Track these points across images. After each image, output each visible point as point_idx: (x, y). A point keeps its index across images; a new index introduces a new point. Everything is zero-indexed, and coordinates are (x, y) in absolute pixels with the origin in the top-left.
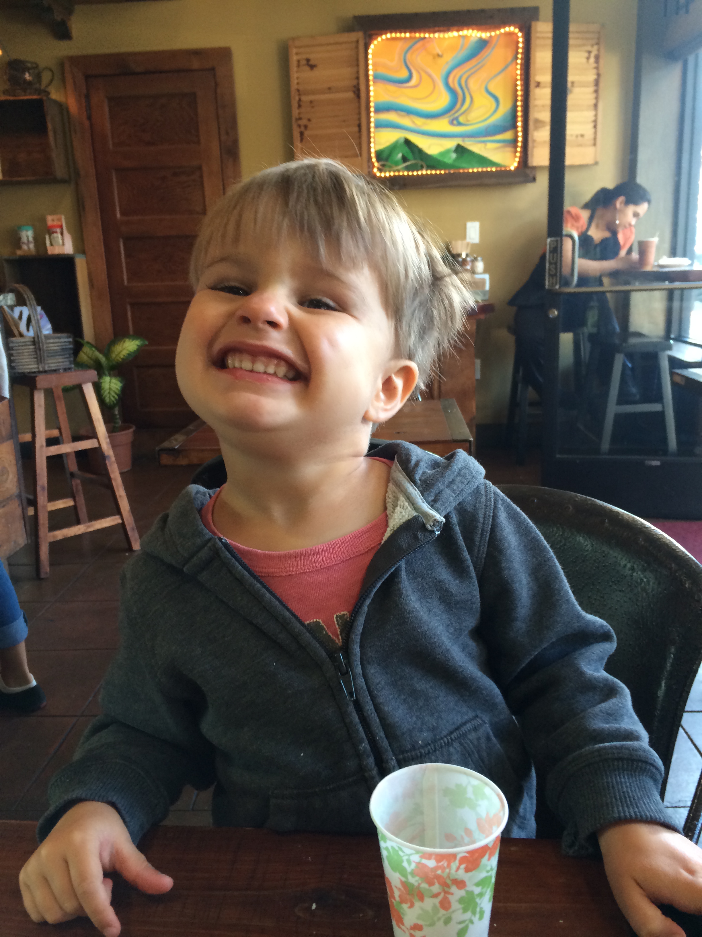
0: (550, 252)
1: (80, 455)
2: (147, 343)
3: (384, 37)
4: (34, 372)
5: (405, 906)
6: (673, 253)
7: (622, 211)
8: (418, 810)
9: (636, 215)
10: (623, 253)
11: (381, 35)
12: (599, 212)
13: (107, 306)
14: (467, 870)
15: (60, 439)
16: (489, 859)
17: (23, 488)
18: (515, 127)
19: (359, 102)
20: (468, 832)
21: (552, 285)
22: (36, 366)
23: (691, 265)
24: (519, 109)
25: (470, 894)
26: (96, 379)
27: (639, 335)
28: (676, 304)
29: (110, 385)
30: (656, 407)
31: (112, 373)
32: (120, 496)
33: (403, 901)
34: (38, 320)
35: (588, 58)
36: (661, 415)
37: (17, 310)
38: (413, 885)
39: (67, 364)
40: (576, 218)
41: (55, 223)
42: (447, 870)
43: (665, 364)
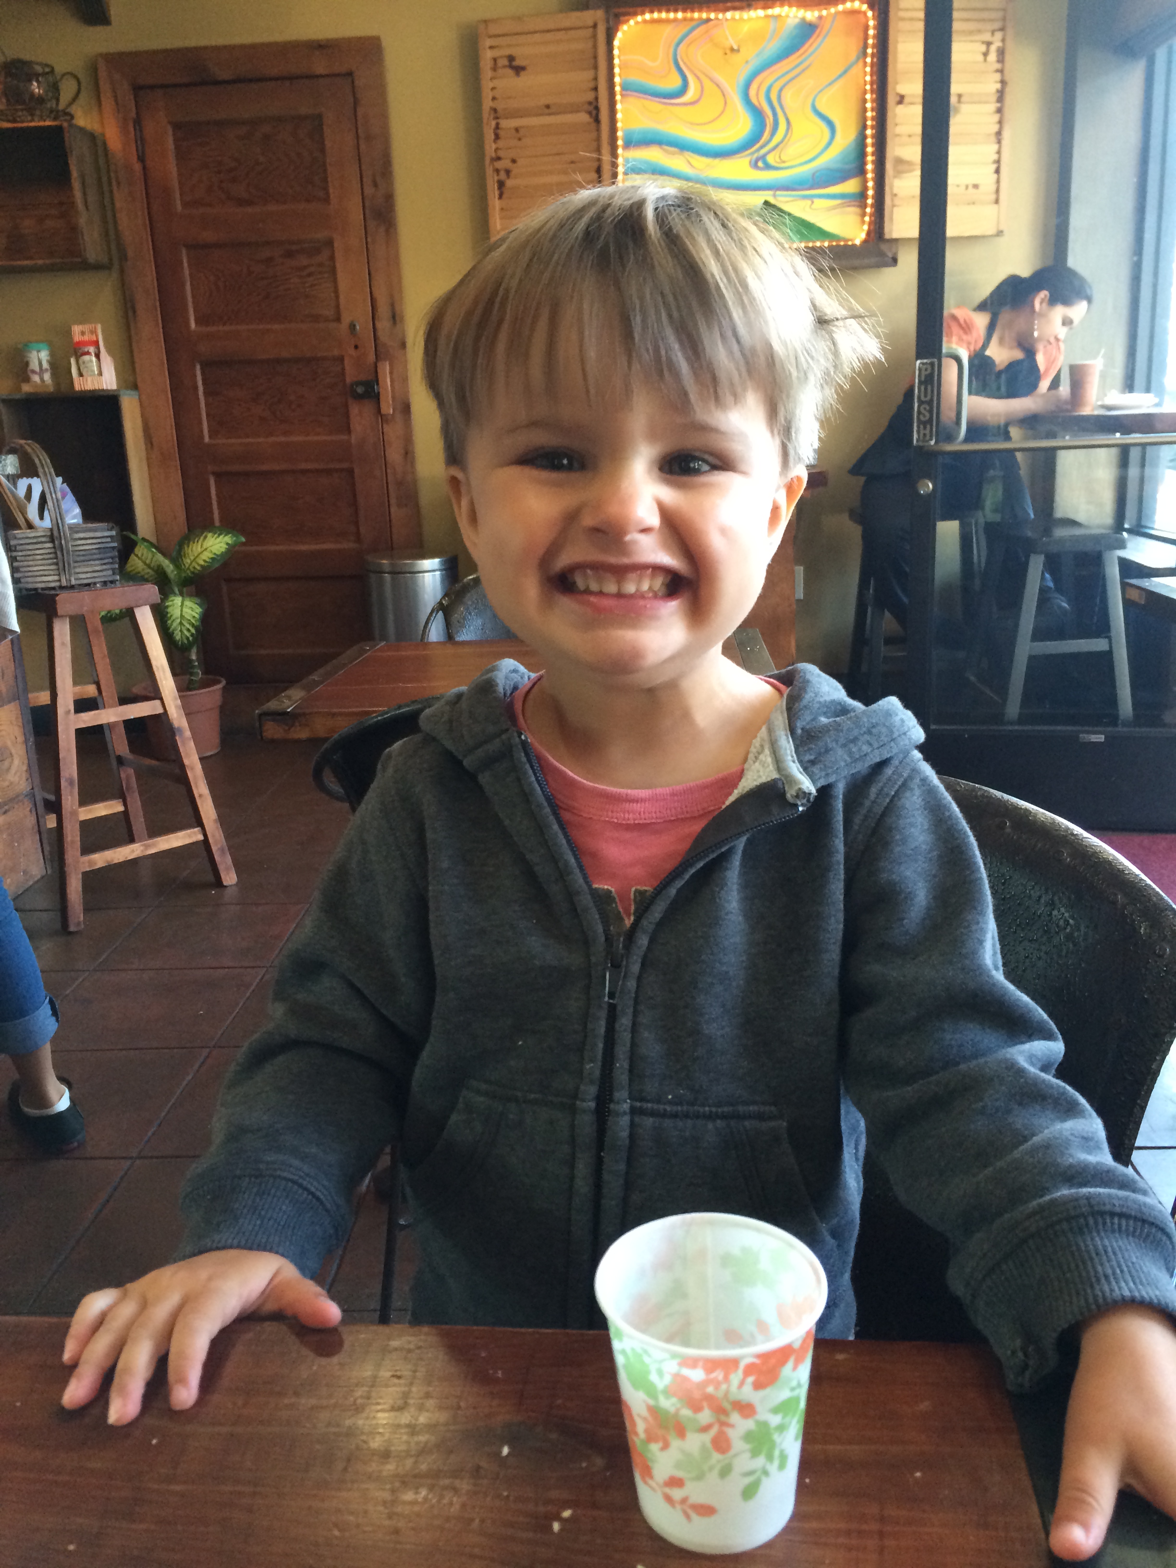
0: (920, 382)
1: (133, 726)
2: (243, 540)
3: (639, 18)
4: (54, 588)
5: (654, 1447)
6: (1129, 385)
7: (1042, 315)
8: (678, 1291)
9: (1067, 322)
10: (1044, 385)
11: (635, 14)
12: (1005, 316)
13: (177, 477)
14: (758, 1386)
15: (99, 700)
16: (795, 1368)
17: (37, 781)
18: (862, 172)
19: (598, 130)
20: (762, 1327)
21: (924, 438)
22: (56, 578)
23: (1157, 405)
24: (869, 141)
25: (764, 1425)
26: (157, 598)
27: (1073, 523)
28: (1133, 472)
29: (182, 611)
30: (1099, 645)
31: (185, 590)
32: (200, 796)
33: (651, 1438)
34: (58, 500)
35: (985, 54)
36: (1107, 657)
37: (23, 484)
38: (666, 1412)
39: (108, 575)
40: (966, 328)
41: (86, 338)
42: (724, 1387)
43: (1113, 572)
